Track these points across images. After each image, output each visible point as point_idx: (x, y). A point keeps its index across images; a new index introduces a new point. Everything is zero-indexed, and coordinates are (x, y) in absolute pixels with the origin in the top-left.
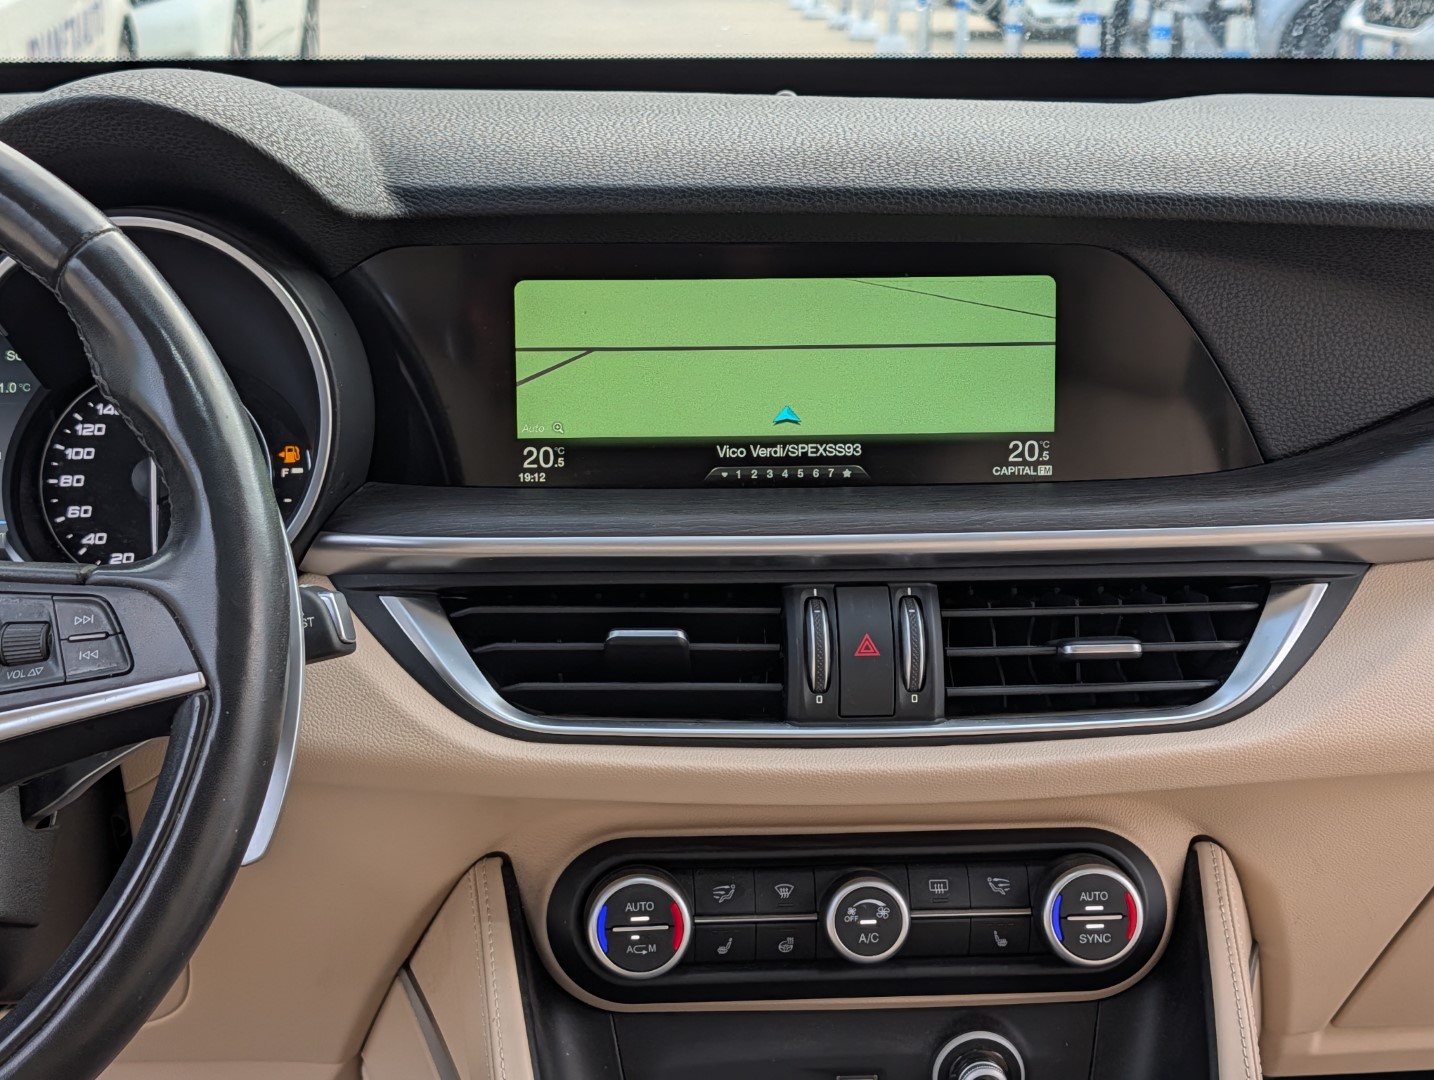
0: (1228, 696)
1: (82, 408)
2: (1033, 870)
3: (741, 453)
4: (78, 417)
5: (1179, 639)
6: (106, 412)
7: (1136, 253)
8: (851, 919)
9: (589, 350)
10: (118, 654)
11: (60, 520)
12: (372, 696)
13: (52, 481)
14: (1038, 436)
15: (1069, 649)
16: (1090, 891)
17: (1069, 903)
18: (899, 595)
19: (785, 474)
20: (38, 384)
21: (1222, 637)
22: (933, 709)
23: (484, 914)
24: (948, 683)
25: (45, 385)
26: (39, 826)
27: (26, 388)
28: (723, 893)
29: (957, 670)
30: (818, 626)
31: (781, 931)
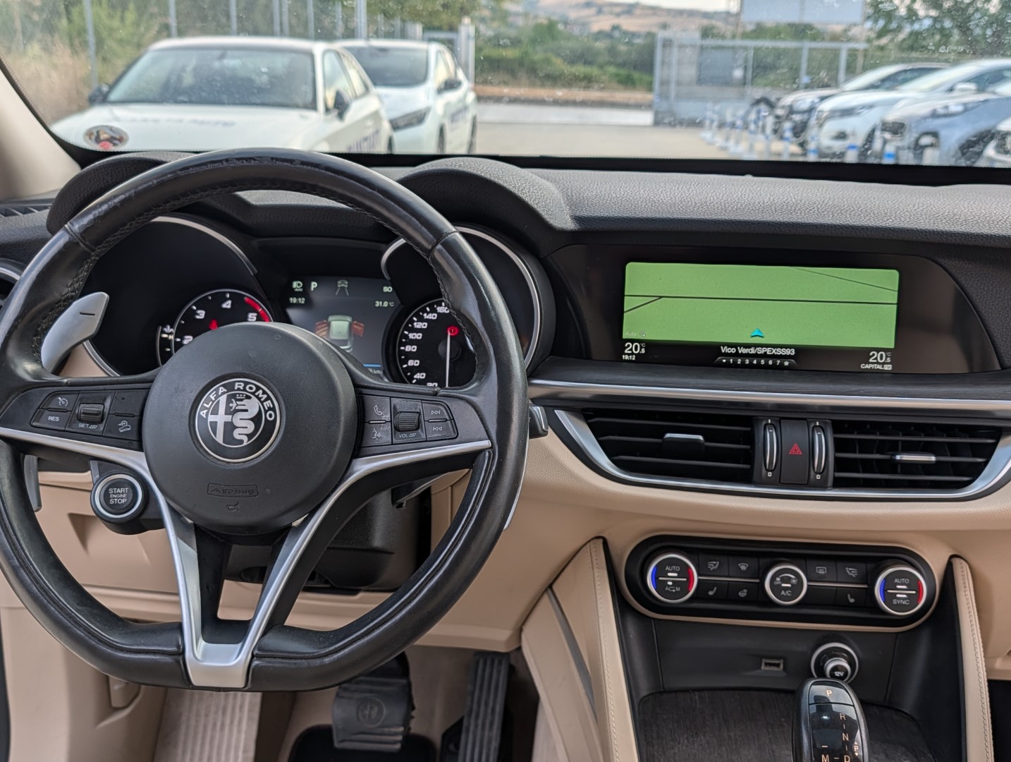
0: (978, 486)
1: (417, 315)
2: (870, 566)
3: (733, 350)
4: (415, 319)
5: (952, 455)
6: (428, 317)
7: (940, 260)
8: (778, 583)
9: (661, 297)
10: (451, 429)
11: (405, 366)
12: (549, 456)
13: (402, 348)
14: (885, 350)
15: (898, 457)
16: (899, 578)
17: (888, 583)
18: (812, 425)
19: (755, 362)
20: (399, 302)
21: (974, 456)
22: (827, 483)
23: (595, 566)
24: (835, 471)
25: (402, 303)
26: (398, 507)
27: (392, 304)
28: (713, 565)
29: (840, 465)
30: (771, 437)
31: (741, 586)
